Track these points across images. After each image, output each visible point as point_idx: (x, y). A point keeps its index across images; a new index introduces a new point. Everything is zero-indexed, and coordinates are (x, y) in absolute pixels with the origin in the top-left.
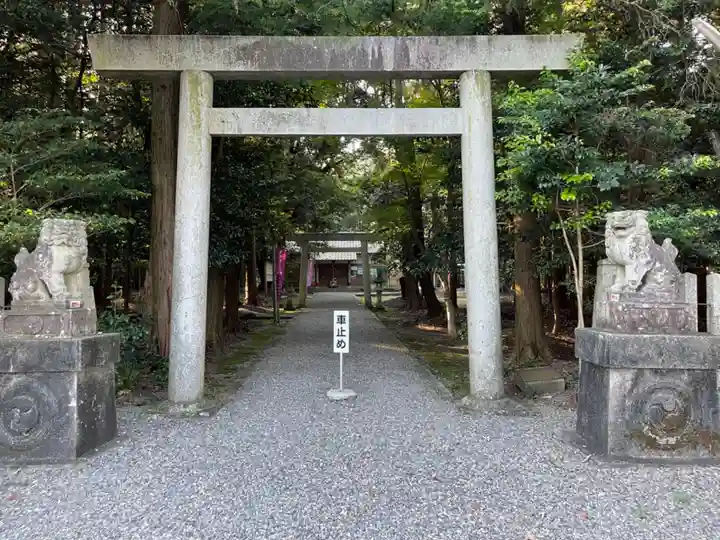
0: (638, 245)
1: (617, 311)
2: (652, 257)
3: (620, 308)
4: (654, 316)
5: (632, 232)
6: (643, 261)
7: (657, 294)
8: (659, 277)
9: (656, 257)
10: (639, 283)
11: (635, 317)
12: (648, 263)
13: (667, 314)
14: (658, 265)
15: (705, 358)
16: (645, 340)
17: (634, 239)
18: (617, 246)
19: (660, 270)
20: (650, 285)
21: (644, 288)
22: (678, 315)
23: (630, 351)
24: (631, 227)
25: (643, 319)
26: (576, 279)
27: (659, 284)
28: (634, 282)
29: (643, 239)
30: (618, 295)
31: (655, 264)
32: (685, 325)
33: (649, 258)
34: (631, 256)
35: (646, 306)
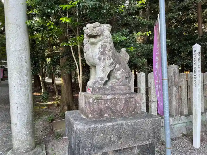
0: (104, 50)
1: (89, 102)
2: (114, 60)
3: (91, 100)
4: (116, 105)
5: (101, 40)
6: (108, 62)
7: (117, 87)
8: (118, 74)
9: (117, 60)
10: (106, 79)
11: (102, 106)
12: (111, 64)
13: (123, 102)
14: (118, 66)
15: (149, 136)
16: (109, 127)
17: (102, 45)
18: (90, 51)
19: (119, 69)
20: (113, 81)
21: (109, 83)
22: (130, 102)
23: (98, 139)
24: (99, 36)
25: (107, 108)
26: (78, 76)
27: (118, 80)
28: (102, 79)
29: (108, 46)
30: (91, 89)
31: (116, 65)
32: (134, 109)
33: (112, 60)
34: (100, 59)
35: (109, 97)
